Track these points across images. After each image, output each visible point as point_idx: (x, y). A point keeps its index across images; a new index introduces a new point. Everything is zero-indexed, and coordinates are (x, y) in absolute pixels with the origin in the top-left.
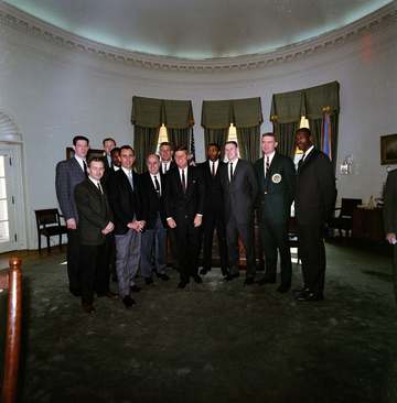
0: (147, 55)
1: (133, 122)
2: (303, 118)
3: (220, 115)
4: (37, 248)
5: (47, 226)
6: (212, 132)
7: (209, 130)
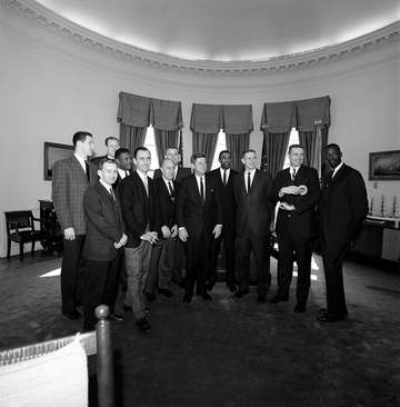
0: (136, 48)
1: (120, 120)
2: (294, 129)
3: (210, 119)
4: (6, 255)
5: (20, 230)
6: (200, 137)
7: (198, 134)
